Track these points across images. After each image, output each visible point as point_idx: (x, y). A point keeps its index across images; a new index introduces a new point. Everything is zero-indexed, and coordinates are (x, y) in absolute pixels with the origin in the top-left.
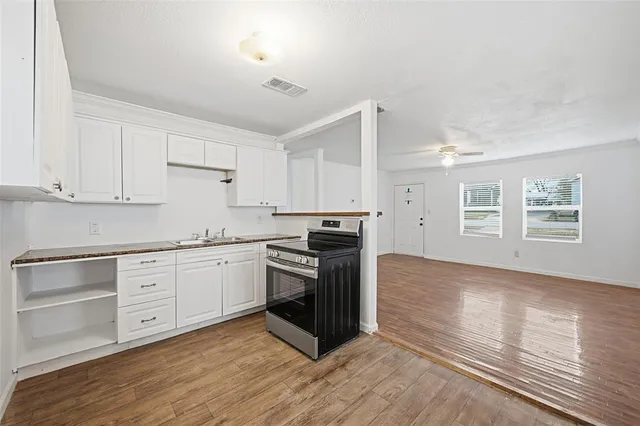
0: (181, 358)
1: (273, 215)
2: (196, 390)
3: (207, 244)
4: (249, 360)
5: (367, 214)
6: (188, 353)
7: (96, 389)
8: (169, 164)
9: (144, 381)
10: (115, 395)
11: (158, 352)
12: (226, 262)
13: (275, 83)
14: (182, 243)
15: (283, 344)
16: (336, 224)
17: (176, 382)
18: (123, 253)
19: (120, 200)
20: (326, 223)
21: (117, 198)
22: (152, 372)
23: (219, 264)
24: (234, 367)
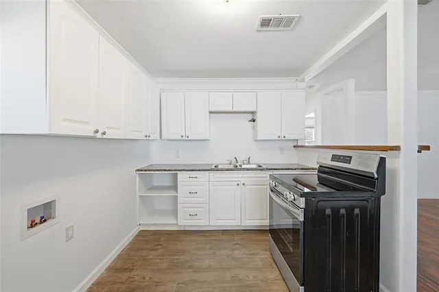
0: (202, 249)
1: (294, 147)
2: (195, 281)
3: (236, 168)
4: (242, 274)
5: (397, 148)
6: (208, 246)
7: (157, 250)
8: (211, 112)
9: (177, 257)
10: (160, 259)
11: (194, 238)
12: (244, 184)
13: (265, 23)
14: (220, 167)
15: (278, 273)
16: (348, 159)
17: (190, 267)
18: (181, 170)
19: (184, 138)
20: (335, 158)
21: (182, 136)
22: (183, 252)
23: (238, 185)
24: (228, 275)
